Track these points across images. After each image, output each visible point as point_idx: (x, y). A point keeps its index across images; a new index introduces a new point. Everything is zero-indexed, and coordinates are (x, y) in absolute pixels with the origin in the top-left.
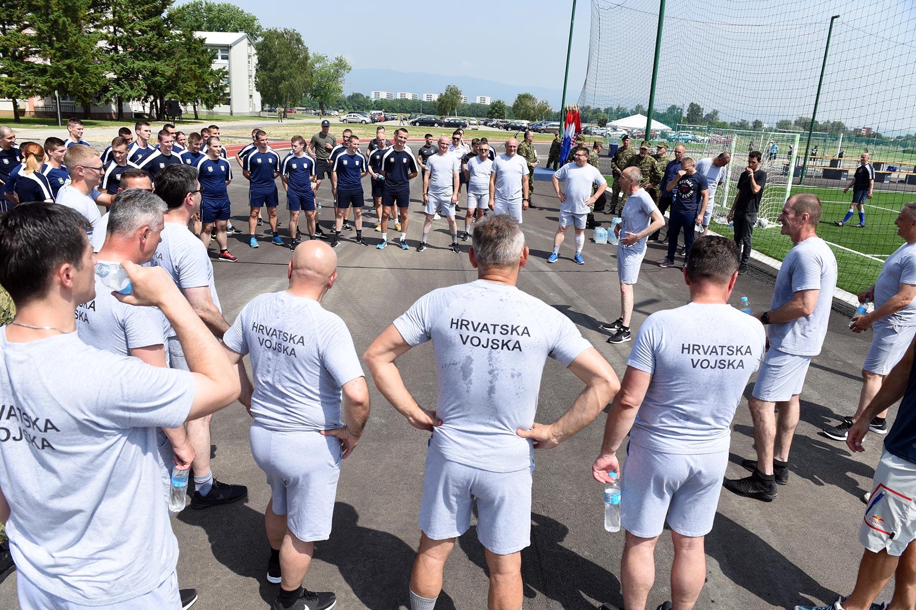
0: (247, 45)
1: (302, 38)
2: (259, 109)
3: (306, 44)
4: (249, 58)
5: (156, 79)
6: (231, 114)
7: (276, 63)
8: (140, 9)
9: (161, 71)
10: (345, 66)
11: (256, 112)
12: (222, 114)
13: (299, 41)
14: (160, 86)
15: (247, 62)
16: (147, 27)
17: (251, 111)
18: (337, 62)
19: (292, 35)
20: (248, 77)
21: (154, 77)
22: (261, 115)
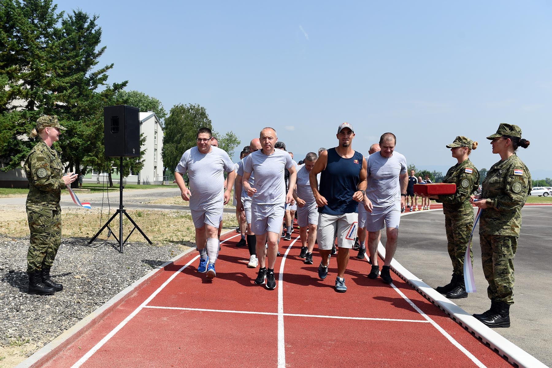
0: (154, 122)
1: (207, 112)
2: (161, 179)
3: (210, 118)
4: (155, 134)
5: (73, 139)
6: (139, 183)
7: (182, 135)
8: (62, 65)
9: (80, 131)
10: (235, 140)
11: (160, 182)
12: (130, 184)
13: (203, 115)
14: (78, 148)
15: (154, 138)
16: (67, 83)
17: (155, 180)
18: (227, 137)
19: (198, 110)
20: (154, 150)
21: (71, 138)
22: (164, 184)
